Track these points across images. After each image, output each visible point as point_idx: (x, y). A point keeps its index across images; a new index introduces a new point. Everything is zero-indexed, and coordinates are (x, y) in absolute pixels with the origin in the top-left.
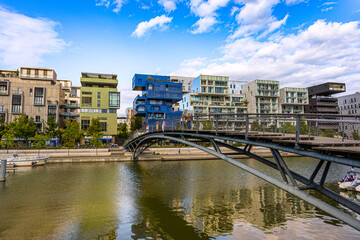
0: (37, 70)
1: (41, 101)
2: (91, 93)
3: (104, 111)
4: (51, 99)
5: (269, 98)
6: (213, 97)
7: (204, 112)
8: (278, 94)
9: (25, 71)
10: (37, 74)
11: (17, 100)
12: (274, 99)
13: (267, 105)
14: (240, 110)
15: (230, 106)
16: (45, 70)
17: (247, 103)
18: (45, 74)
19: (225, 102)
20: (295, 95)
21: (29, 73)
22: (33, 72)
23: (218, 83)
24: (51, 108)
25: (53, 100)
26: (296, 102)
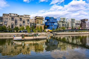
0: (27, 15)
1: (29, 22)
3: (41, 25)
5: (73, 22)
6: (62, 22)
7: (61, 25)
9: (24, 16)
10: (27, 16)
11: (24, 22)
12: (74, 22)
13: (73, 23)
14: (68, 25)
15: (66, 24)
16: (29, 15)
17: (69, 23)
18: (29, 16)
19: (64, 23)
20: (78, 21)
21: (25, 16)
22: (26, 16)
23: (63, 19)
24: (31, 24)
25: (31, 22)
26: (78, 23)
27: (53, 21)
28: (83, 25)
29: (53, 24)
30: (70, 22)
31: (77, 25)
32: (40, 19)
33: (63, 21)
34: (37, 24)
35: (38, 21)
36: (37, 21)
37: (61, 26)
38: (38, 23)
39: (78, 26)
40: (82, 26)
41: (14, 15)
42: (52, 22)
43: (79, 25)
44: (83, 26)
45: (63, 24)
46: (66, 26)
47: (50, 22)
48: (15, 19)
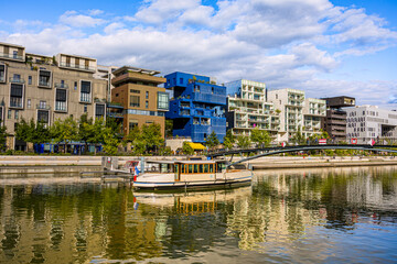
0: (78, 58)
1: (88, 97)
2: (139, 92)
3: (152, 113)
4: (98, 96)
5: (294, 109)
6: (250, 104)
7: (243, 119)
8: (303, 104)
9: (64, 59)
10: (77, 64)
11: (62, 96)
12: (299, 109)
13: (294, 114)
14: (273, 119)
15: (263, 114)
16: (87, 60)
17: (278, 112)
18: (87, 65)
19: (259, 110)
20: (316, 106)
21: (68, 62)
22: (73, 61)
23: (256, 89)
24: (99, 107)
25: (100, 97)
26: (316, 113)
27: (208, 96)
28: (333, 122)
29: (207, 113)
30: (282, 108)
31: (311, 124)
32: (146, 83)
33: (251, 98)
34: (130, 111)
35: (135, 91)
36: (130, 94)
37: (246, 125)
38: (136, 104)
39: (316, 129)
40: (330, 130)
41: (6, 52)
42: (205, 101)
43: (318, 125)
44: (333, 128)
45: (254, 114)
46: (266, 125)
47: (195, 103)
48: (10, 75)
